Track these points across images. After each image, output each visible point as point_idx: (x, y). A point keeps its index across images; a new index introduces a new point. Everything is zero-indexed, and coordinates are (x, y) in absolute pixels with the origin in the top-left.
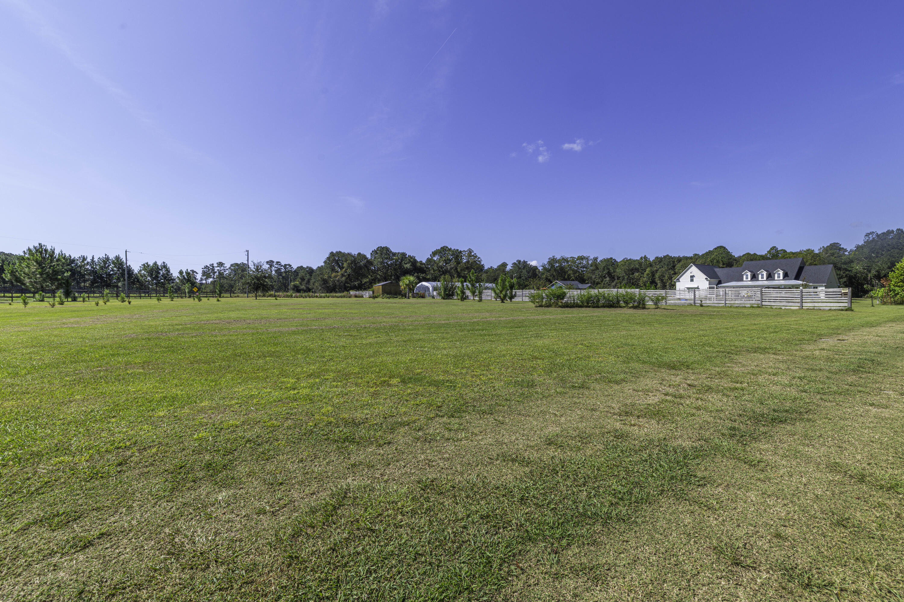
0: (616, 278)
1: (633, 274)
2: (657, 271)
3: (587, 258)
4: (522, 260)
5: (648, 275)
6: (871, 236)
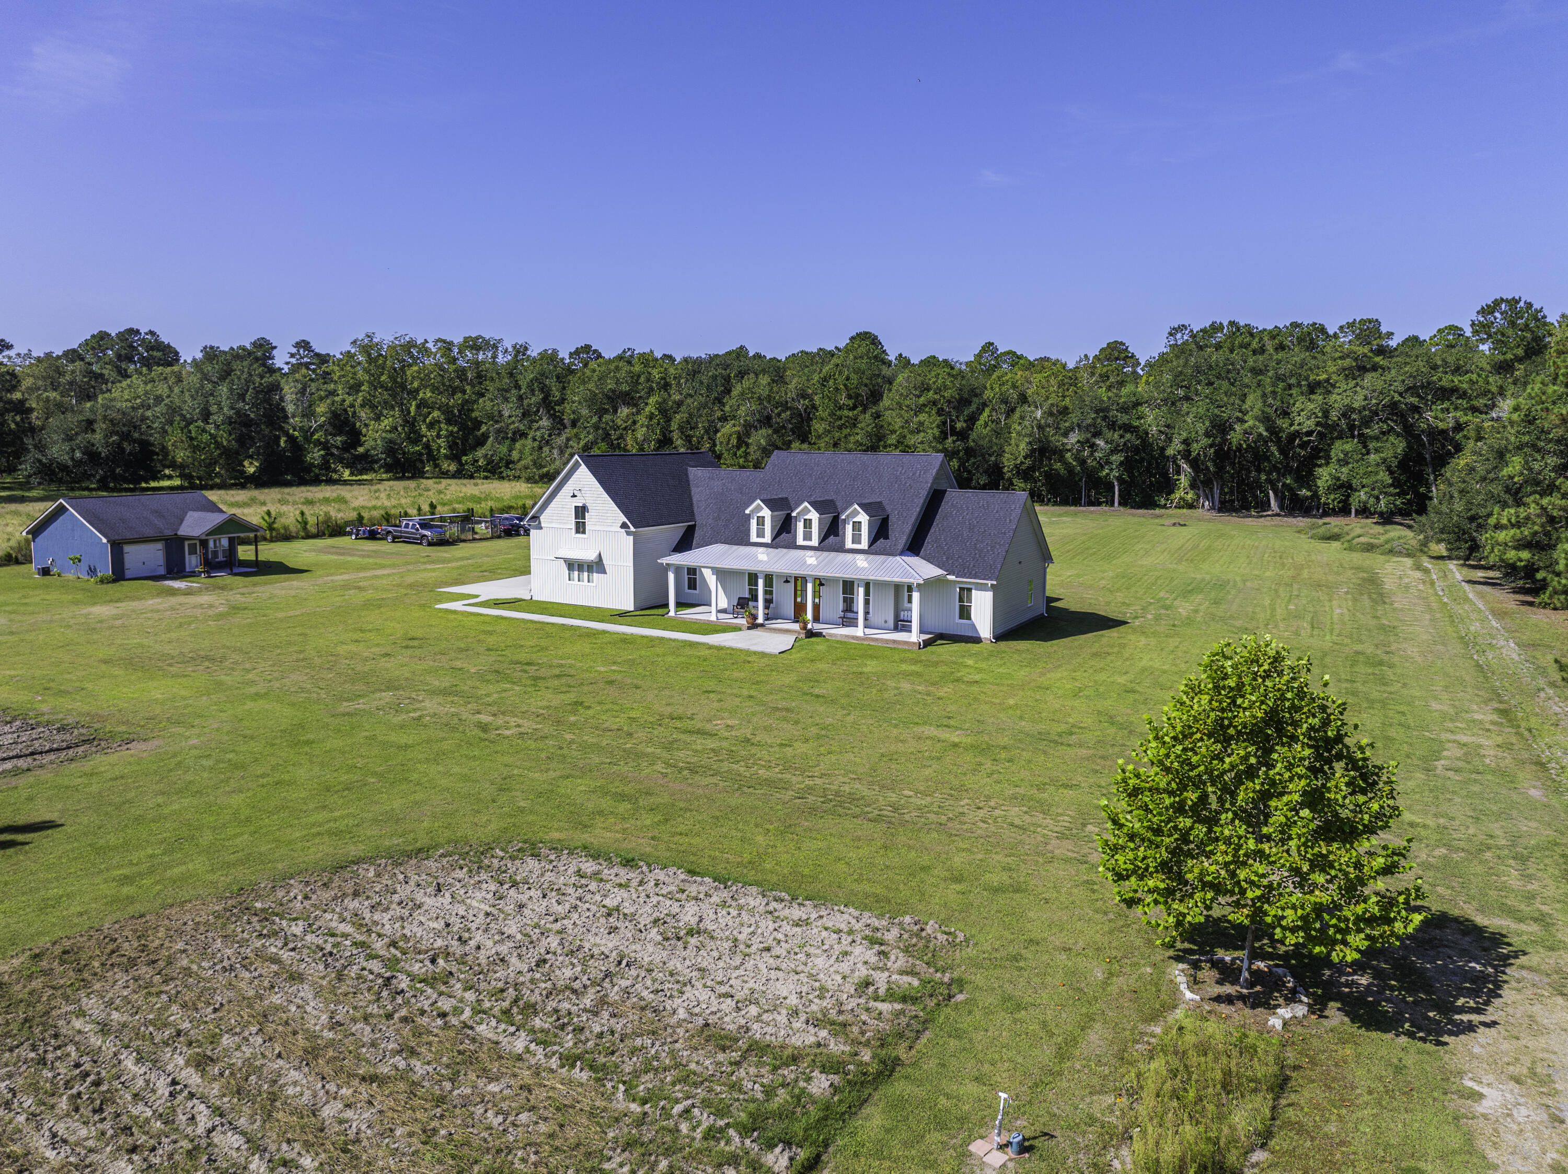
2: (679, 404)
3: (495, 348)
6: (1179, 336)
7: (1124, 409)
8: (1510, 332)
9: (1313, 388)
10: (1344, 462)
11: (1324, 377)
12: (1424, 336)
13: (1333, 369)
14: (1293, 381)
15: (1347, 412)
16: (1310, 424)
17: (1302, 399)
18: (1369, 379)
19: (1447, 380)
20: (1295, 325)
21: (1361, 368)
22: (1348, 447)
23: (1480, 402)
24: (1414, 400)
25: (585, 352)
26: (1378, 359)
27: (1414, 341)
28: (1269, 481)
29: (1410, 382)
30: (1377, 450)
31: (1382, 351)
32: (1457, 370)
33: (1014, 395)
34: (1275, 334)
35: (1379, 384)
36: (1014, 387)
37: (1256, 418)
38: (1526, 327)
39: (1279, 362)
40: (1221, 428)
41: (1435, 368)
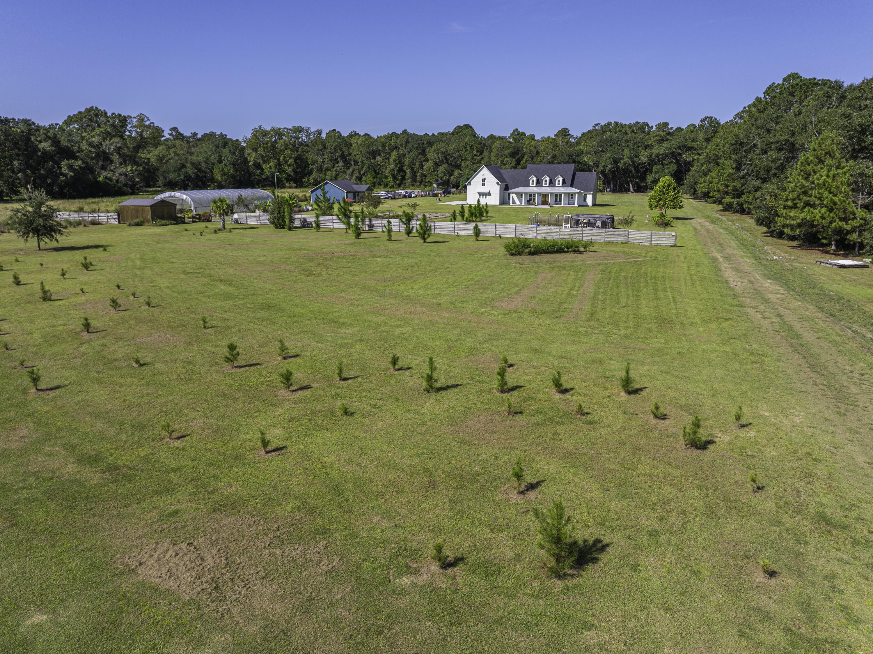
0: (352, 163)
1: (374, 158)
3: (307, 131)
4: (218, 133)
5: (395, 160)
7: (578, 156)
8: (710, 128)
9: (646, 147)
10: (656, 173)
11: (650, 143)
12: (683, 127)
13: (653, 140)
14: (639, 145)
15: (657, 156)
16: (646, 160)
17: (643, 151)
18: (665, 144)
19: (690, 144)
20: (637, 123)
21: (662, 140)
22: (658, 167)
23: (700, 152)
24: (680, 151)
25: (354, 135)
26: (668, 137)
27: (679, 129)
28: (631, 180)
29: (678, 145)
30: (668, 168)
31: (669, 134)
32: (693, 141)
33: (534, 150)
34: (630, 126)
35: (669, 146)
36: (535, 147)
37: (628, 158)
38: (714, 126)
39: (635, 138)
40: (616, 161)
41: (686, 140)
